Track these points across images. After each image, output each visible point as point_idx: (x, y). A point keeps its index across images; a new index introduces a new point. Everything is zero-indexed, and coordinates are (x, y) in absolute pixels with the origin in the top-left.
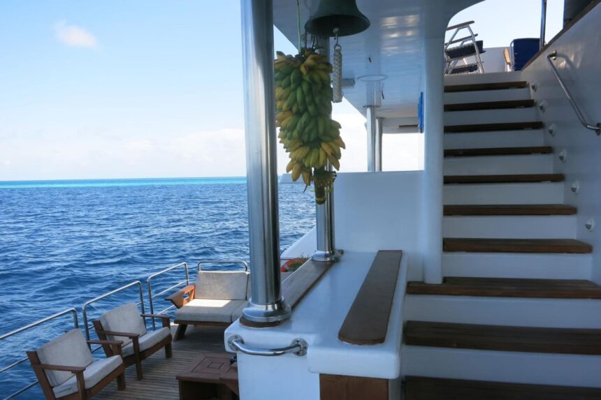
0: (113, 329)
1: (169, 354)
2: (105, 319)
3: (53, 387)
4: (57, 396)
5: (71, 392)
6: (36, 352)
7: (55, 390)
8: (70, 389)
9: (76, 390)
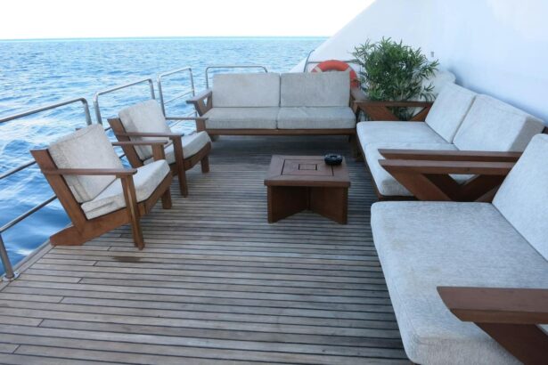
0: (140, 130)
1: (205, 169)
2: (128, 115)
3: (81, 204)
4: (90, 216)
5: (113, 208)
6: (47, 151)
7: (85, 207)
8: (111, 204)
9: (121, 203)
